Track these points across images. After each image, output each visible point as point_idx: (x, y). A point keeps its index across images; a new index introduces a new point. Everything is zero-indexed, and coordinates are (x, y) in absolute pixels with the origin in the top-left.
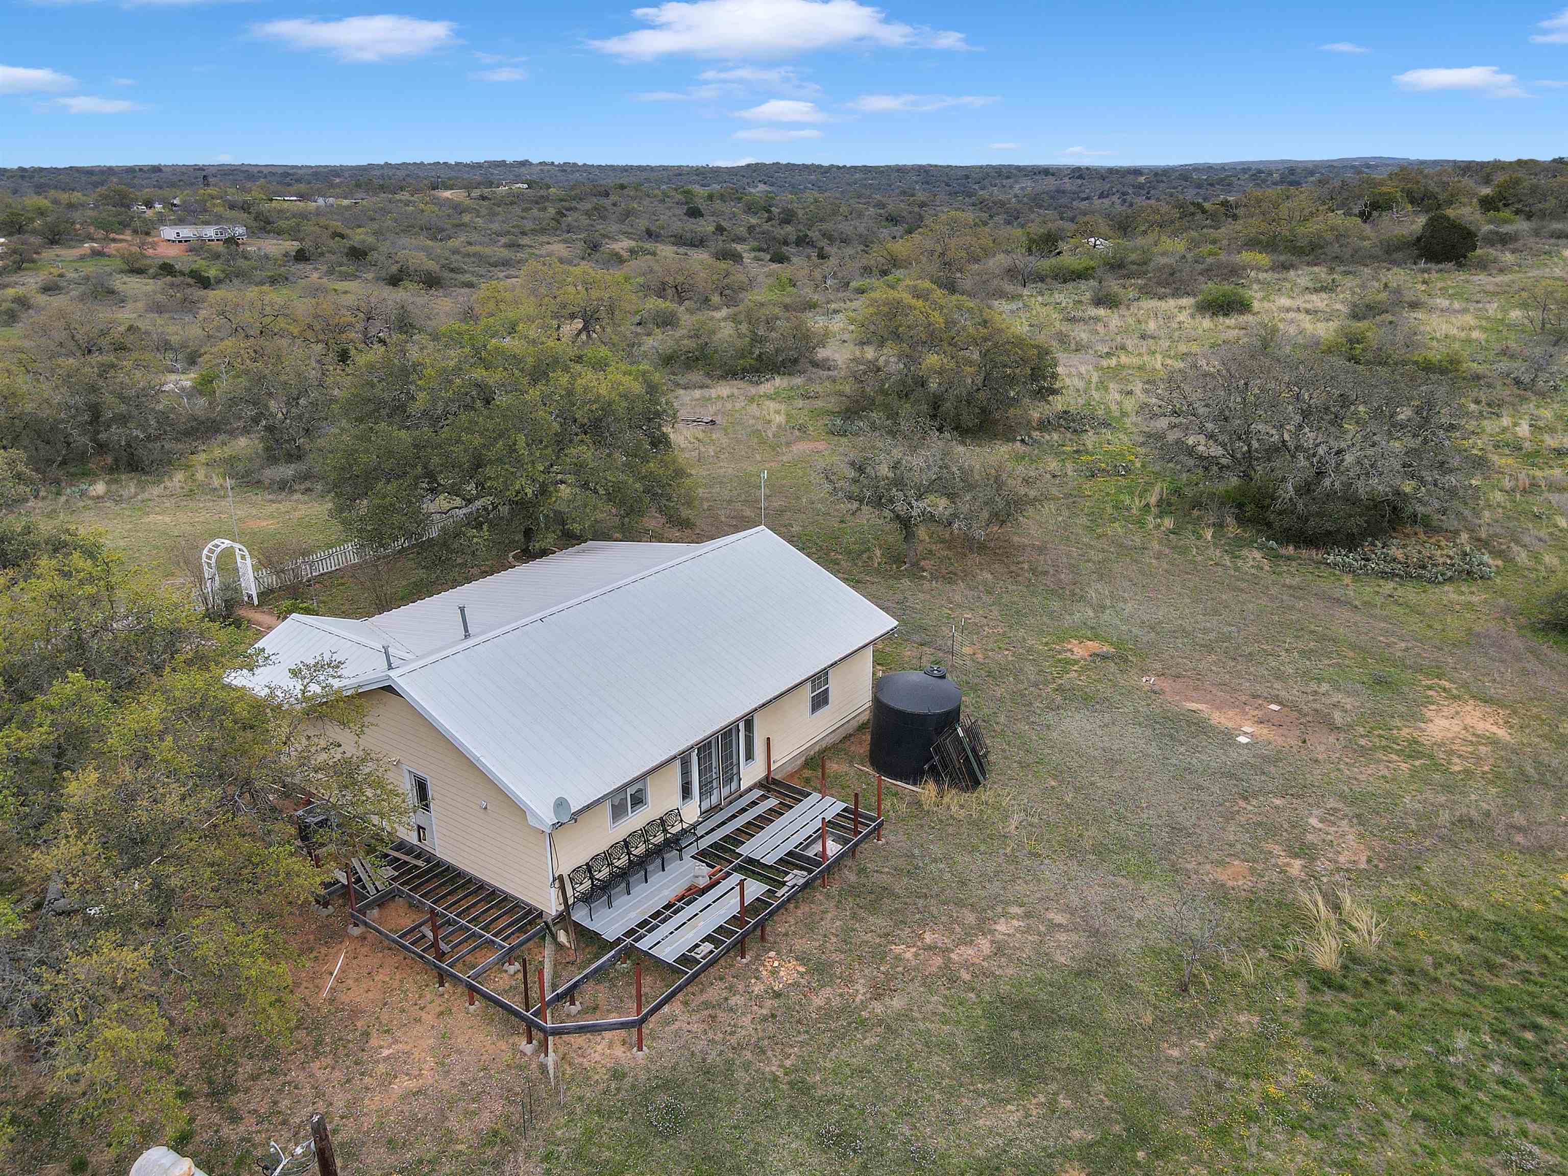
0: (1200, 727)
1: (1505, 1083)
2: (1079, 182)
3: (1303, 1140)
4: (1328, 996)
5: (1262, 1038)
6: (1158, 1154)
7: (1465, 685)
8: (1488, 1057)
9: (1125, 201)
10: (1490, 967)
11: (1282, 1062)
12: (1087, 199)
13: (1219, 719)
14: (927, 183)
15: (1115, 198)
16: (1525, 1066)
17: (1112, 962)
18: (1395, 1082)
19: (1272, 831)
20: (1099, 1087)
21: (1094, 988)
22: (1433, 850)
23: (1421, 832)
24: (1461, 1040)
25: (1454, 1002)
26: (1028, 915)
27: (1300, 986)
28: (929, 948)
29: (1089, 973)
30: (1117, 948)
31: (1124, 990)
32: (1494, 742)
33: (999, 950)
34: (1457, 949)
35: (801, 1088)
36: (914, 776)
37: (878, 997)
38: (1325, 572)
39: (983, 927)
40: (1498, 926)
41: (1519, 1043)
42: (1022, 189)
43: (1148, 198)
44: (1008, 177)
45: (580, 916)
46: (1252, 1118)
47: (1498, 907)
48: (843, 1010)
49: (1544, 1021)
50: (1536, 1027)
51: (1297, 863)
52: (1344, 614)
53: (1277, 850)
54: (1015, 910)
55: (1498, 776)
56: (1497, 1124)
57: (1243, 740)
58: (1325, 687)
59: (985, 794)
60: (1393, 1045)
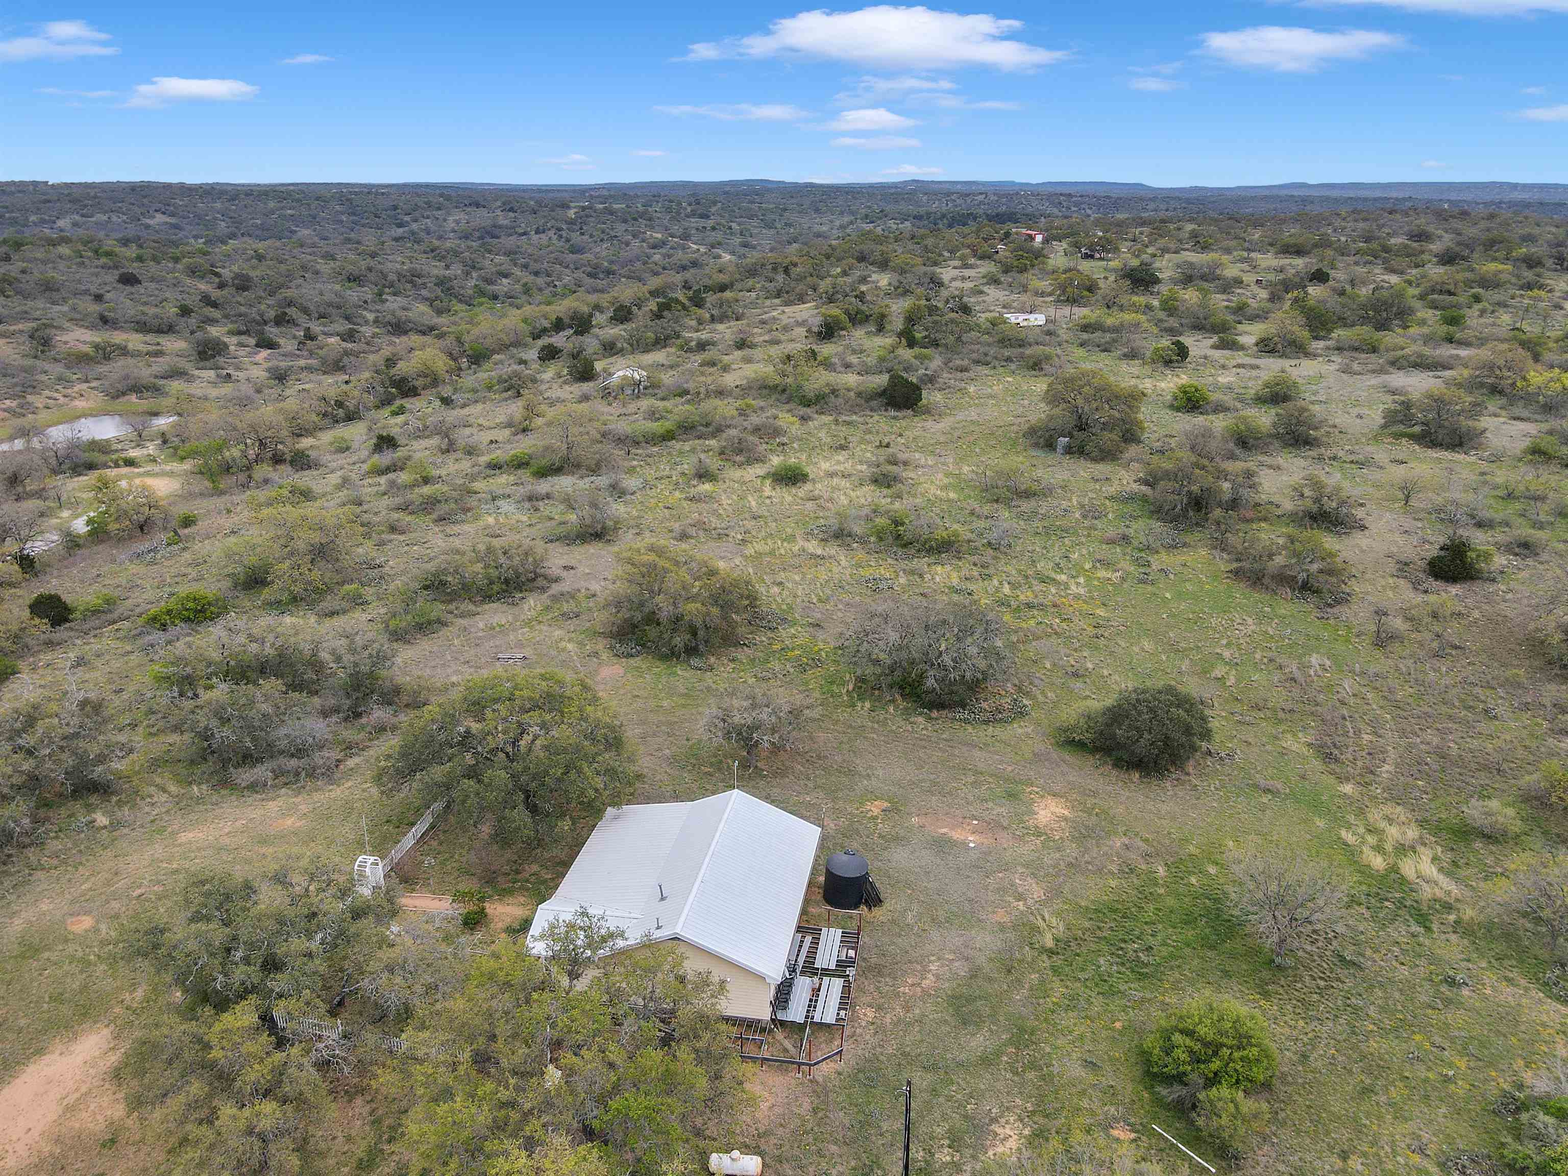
0: (953, 843)
1: (1119, 973)
2: (511, 214)
3: (1070, 1014)
4: (1055, 958)
5: (1042, 982)
6: (1032, 1034)
7: (1043, 789)
8: (1111, 964)
9: (561, 236)
10: (1099, 928)
11: (1052, 989)
12: (524, 234)
13: (957, 835)
14: (354, 214)
15: (551, 233)
16: (1123, 964)
17: (979, 969)
18: (1088, 983)
19: (1004, 889)
20: (1001, 1018)
21: (980, 982)
22: (1065, 882)
23: (1057, 875)
24: (1102, 961)
25: (1094, 947)
26: (939, 959)
27: (1045, 957)
28: (913, 985)
29: (976, 976)
30: (978, 962)
31: (990, 980)
32: (1066, 819)
33: (937, 977)
34: (1087, 924)
35: (904, 1054)
36: (856, 907)
37: (908, 1011)
38: (957, 725)
39: (926, 970)
40: (1097, 911)
41: (1118, 956)
42: (457, 222)
43: (582, 234)
44: (439, 209)
45: (780, 1016)
46: (1053, 1012)
47: (1093, 902)
48: (899, 1021)
49: (1123, 945)
50: (1122, 949)
51: (1021, 903)
52: (977, 753)
53: (1011, 899)
54: (932, 958)
55: (1073, 837)
56: (1122, 988)
57: (972, 845)
58: (990, 805)
59: (887, 905)
60: (1083, 970)
